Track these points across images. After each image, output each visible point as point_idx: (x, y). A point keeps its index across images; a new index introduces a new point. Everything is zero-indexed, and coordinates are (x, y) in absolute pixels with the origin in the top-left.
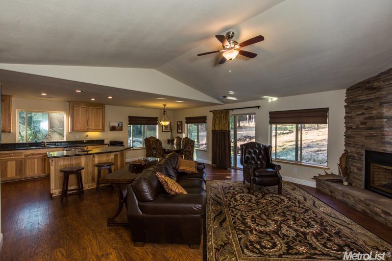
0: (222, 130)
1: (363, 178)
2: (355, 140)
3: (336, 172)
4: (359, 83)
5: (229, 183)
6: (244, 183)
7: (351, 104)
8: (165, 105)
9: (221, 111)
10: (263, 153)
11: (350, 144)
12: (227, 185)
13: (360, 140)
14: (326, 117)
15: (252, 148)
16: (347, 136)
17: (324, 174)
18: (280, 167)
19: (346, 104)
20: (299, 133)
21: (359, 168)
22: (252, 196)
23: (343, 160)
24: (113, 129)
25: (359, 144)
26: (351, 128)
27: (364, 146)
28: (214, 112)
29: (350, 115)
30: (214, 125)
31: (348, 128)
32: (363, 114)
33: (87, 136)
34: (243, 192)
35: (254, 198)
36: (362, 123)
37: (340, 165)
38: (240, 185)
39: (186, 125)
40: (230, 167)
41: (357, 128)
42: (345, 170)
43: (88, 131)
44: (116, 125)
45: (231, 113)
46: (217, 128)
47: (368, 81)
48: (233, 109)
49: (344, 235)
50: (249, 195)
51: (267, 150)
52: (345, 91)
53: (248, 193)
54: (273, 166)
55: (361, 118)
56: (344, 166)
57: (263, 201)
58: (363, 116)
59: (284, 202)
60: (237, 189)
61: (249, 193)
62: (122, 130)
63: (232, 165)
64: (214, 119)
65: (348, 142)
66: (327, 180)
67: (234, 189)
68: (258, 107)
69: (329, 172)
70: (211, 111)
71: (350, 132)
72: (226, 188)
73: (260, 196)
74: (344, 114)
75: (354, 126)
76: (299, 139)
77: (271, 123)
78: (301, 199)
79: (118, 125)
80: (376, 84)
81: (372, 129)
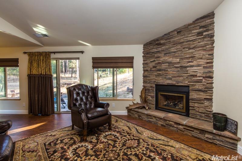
0: (41, 74)
2: (150, 79)
3: (140, 102)
4: (151, 41)
5: (53, 134)
6: (73, 129)
7: (147, 55)
9: (40, 54)
10: (90, 94)
11: (146, 81)
12: (52, 139)
13: (153, 77)
14: (132, 63)
15: (80, 89)
16: (144, 76)
17: (132, 104)
18: (108, 105)
19: (143, 55)
20: (115, 77)
21: (152, 96)
22: (87, 144)
23: (143, 92)
25: (152, 80)
26: (147, 70)
27: (155, 82)
28: (31, 55)
29: (146, 62)
30: (30, 69)
31: (145, 71)
32: (154, 61)
34: (75, 143)
35: (90, 146)
36: (154, 67)
37: (141, 96)
38: (69, 133)
40: (53, 112)
41: (151, 71)
42: (145, 100)
45: (52, 56)
46: (34, 72)
48: (54, 53)
50: (83, 144)
52: (142, 46)
53: (81, 142)
54: (102, 105)
55: (153, 64)
56: (144, 97)
57: (100, 146)
58: (154, 62)
60: (66, 141)
61: (82, 140)
63: (56, 110)
64: (31, 62)
65: (146, 80)
66: (136, 108)
67: (62, 141)
68: (82, 52)
69: (135, 102)
70: (25, 53)
71: (146, 73)
72: (50, 144)
73: (94, 140)
74: (142, 62)
75: (149, 69)
76: (115, 81)
77: (94, 68)
80: (162, 42)
81: (160, 70)
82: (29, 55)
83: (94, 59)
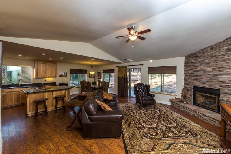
0: (123, 77)
1: (193, 100)
2: (189, 81)
3: (181, 98)
4: (191, 54)
5: (129, 104)
6: (136, 104)
7: (187, 64)
8: (92, 63)
9: (123, 67)
10: (145, 88)
11: (186, 83)
12: (128, 106)
13: (192, 81)
14: (176, 70)
15: (140, 86)
16: (185, 80)
17: (175, 98)
18: (154, 95)
19: (185, 64)
20: (163, 78)
21: (190, 95)
22: (141, 111)
23: (183, 91)
24: (61, 76)
25: (191, 83)
26: (187, 75)
27: (193, 84)
28: (119, 67)
29: (186, 69)
30: (119, 74)
31: (185, 76)
32: (192, 69)
33: (45, 80)
34: (137, 109)
35: (143, 111)
36: (193, 73)
37: (182, 94)
38: (135, 105)
39: (103, 74)
40: (127, 96)
41: (190, 76)
42: (184, 96)
43: (46, 77)
44: (63, 74)
45: (128, 67)
46: (120, 76)
47: (195, 54)
48: (129, 66)
49: (187, 127)
50: (140, 110)
51: (147, 87)
52: (184, 58)
53: (139, 109)
54: (151, 95)
55: (192, 71)
56: (184, 94)
57: (147, 113)
58: (193, 70)
59: (157, 113)
60: (133, 107)
61: (140, 109)
62: (66, 77)
63: (129, 95)
64: (119, 71)
65: (186, 82)
66: (176, 101)
67: (131, 107)
68: (142, 65)
69: (177, 97)
70: (117, 67)
71: (186, 78)
72: (127, 107)
73: (145, 110)
74: (184, 69)
75: (189, 75)
76: (163, 81)
77: (149, 73)
78: (165, 111)
79: (64, 74)
80: (198, 55)
81: (197, 76)
82: (118, 68)
83: (149, 68)
